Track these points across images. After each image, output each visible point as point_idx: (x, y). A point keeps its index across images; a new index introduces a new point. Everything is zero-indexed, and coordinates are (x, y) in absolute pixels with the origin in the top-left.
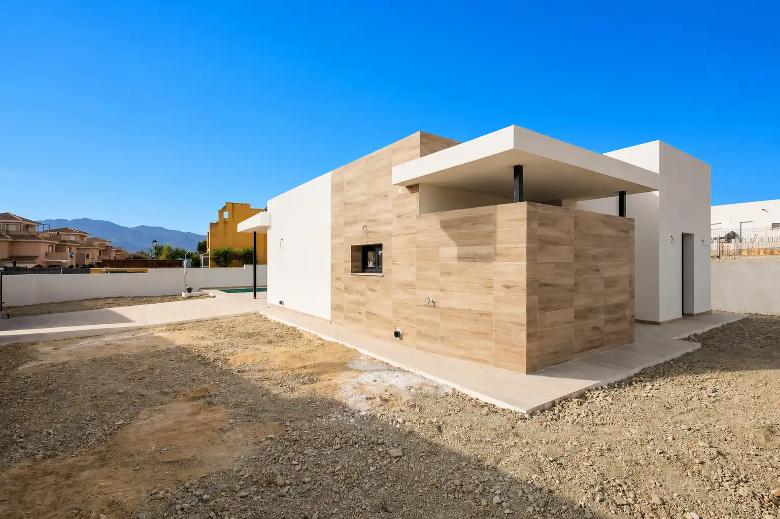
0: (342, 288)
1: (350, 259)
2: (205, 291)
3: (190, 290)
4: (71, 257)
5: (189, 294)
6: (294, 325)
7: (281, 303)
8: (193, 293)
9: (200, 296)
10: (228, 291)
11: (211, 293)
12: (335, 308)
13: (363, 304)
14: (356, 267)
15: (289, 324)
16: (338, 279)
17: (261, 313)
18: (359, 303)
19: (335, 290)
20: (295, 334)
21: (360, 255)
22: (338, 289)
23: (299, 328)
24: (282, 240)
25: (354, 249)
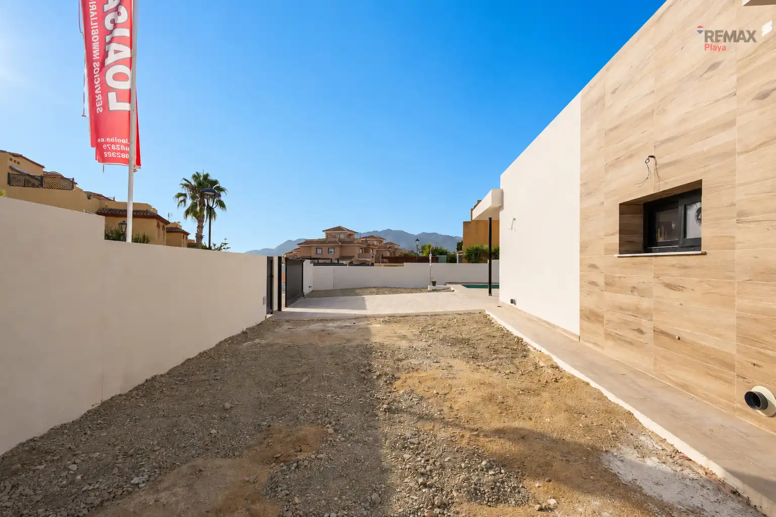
0: (601, 281)
1: (617, 228)
2: (448, 286)
3: (434, 283)
4: (373, 257)
5: (434, 288)
6: (520, 335)
7: (512, 301)
8: (437, 286)
9: (444, 290)
10: (468, 286)
11: (452, 287)
12: (589, 316)
13: (647, 314)
14: (630, 242)
15: (516, 333)
16: (593, 266)
17: (487, 312)
18: (637, 311)
19: (588, 285)
20: (518, 348)
21: (638, 221)
22: (593, 283)
23: (526, 339)
24: (514, 219)
25: (626, 208)
